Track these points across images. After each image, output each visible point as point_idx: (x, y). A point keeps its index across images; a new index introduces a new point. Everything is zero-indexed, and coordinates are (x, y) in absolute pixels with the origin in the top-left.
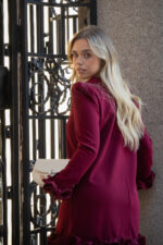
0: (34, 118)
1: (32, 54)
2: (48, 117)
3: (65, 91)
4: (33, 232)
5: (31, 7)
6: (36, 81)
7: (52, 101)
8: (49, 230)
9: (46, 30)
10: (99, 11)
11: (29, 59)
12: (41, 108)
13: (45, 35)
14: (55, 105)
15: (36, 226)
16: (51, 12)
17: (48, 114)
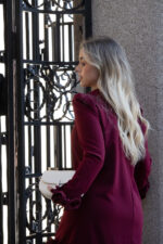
0: (29, 124)
1: (28, 61)
2: (44, 124)
3: (61, 97)
4: (28, 238)
5: (27, 15)
6: (32, 87)
7: (47, 107)
8: (45, 235)
9: (42, 37)
10: (94, 18)
11: (25, 66)
12: (37, 115)
13: (41, 42)
14: (50, 111)
15: (31, 232)
16: (46, 19)
17: (44, 120)
